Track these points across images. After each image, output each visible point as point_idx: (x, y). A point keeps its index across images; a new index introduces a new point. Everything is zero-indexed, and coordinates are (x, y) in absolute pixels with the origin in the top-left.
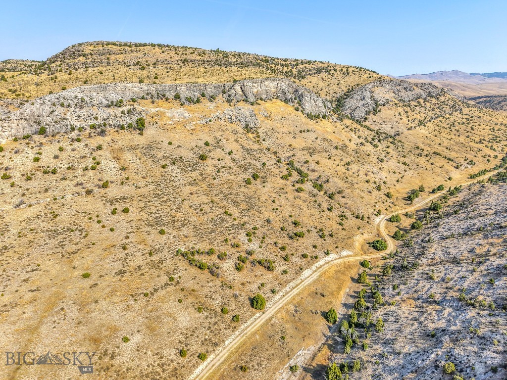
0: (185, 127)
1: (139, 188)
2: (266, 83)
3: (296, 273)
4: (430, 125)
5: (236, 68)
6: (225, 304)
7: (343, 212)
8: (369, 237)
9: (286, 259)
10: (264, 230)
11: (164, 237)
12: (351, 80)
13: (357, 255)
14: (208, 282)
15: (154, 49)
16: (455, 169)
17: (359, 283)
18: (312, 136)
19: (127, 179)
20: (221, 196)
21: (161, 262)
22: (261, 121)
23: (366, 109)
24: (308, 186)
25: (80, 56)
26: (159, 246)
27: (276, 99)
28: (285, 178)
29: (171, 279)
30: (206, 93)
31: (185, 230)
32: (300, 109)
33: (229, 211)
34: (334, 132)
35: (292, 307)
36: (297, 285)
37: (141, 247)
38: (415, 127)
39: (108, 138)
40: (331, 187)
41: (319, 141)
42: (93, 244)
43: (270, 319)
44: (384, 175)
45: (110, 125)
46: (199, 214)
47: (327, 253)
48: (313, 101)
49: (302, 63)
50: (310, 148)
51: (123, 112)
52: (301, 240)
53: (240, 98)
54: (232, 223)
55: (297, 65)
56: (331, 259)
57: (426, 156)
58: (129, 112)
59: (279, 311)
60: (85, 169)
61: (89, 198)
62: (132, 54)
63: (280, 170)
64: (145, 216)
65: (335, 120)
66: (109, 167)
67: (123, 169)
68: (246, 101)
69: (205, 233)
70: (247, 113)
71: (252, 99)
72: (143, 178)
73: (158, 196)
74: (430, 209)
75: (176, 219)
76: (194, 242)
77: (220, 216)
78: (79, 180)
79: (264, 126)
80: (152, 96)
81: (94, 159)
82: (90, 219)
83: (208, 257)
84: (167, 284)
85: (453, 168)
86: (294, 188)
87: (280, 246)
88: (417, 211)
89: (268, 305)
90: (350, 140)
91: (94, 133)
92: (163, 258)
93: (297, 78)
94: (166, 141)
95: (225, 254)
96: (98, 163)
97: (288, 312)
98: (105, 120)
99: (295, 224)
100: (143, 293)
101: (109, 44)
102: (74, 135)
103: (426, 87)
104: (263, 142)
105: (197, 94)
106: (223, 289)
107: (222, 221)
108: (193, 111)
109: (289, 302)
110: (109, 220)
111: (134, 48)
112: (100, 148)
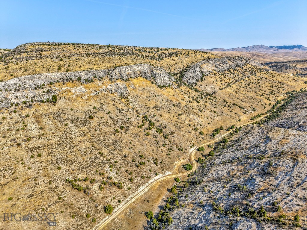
0: (82, 98)
1: (50, 140)
2: (134, 68)
3: (136, 189)
4: (234, 86)
5: (118, 57)
6: (89, 212)
7: (171, 147)
8: (183, 161)
9: (131, 180)
10: (121, 163)
11: (60, 171)
12: (189, 60)
13: (174, 174)
14: (82, 198)
15: (70, 46)
16: (244, 114)
17: (171, 192)
18: (160, 98)
19: (43, 134)
20: (99, 142)
21: (55, 187)
22: (130, 91)
23: (197, 78)
24: (153, 131)
25: (24, 52)
26: (56, 177)
27: (140, 76)
28: (140, 127)
29: (60, 198)
30: (97, 76)
31: (73, 166)
32: (154, 82)
33: (102, 152)
34: (174, 95)
35: (128, 211)
36: (135, 196)
37: (45, 178)
38: (225, 88)
39: (33, 109)
40: (167, 131)
41: (164, 102)
42: (17, 178)
43: (114, 219)
44: (201, 120)
45: (36, 101)
46: (83, 155)
47: (156, 174)
48: (161, 77)
49: (161, 50)
50: (158, 107)
51: (44, 92)
52: (143, 167)
53: (118, 77)
54: (102, 160)
55: (158, 51)
56: (158, 178)
57: (229, 106)
58: (48, 91)
59: (120, 214)
60: (18, 130)
61: (19, 148)
62: (56, 51)
63: (138, 121)
64: (50, 158)
65: (176, 87)
66: (33, 127)
67: (41, 128)
68: (122, 79)
69: (85, 167)
70: (122, 86)
71: (125, 78)
72: (53, 133)
73: (60, 145)
74: (221, 142)
75: (69, 159)
76: (77, 173)
77: (96, 155)
78: (13, 137)
79: (131, 94)
80: (64, 80)
81: (24, 123)
82: (18, 162)
83: (85, 183)
84: (57, 202)
85: (243, 113)
86: (145, 133)
87: (129, 172)
88: (215, 143)
89: (115, 210)
90: (183, 100)
91: (25, 106)
92: (57, 185)
93: (157, 60)
94: (69, 108)
95: (94, 180)
96: (26, 126)
97: (125, 214)
98: (32, 98)
99: (141, 157)
100: (41, 208)
101: (42, 44)
102: (12, 109)
103: (236, 61)
104: (131, 104)
105: (92, 76)
106: (89, 202)
107: (96, 158)
108: (88, 88)
109: (127, 208)
110: (28, 161)
111: (57, 47)
112: (28, 116)
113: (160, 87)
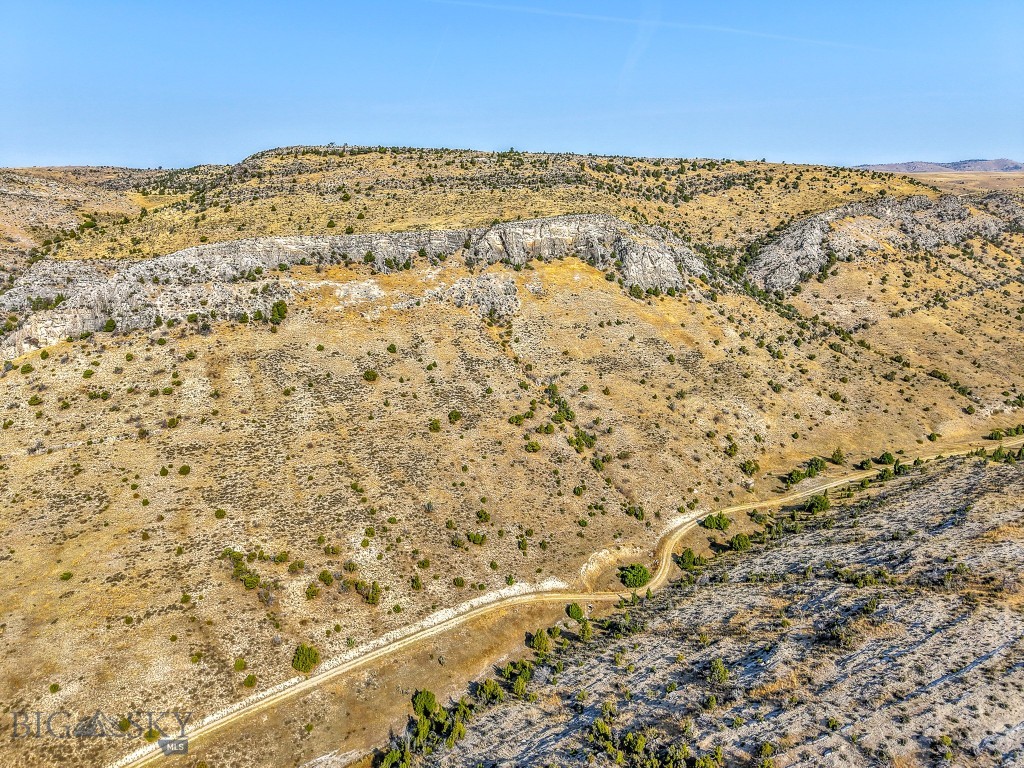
0: (363, 316)
1: (228, 430)
2: (553, 226)
3: (420, 613)
4: (965, 305)
5: (522, 191)
6: (247, 654)
7: (603, 499)
8: (627, 553)
9: (415, 584)
10: (407, 526)
11: (219, 523)
12: (793, 203)
13: (574, 591)
14: (244, 611)
15: (382, 158)
16: (963, 415)
17: (533, 647)
18: (624, 332)
19: (215, 413)
20: (364, 454)
21: (187, 567)
22: (524, 304)
23: (804, 269)
24: (557, 441)
25: (253, 176)
26: (202, 538)
27: (573, 256)
28: (516, 421)
29: (186, 599)
30: (428, 250)
31: (262, 515)
32: (618, 275)
33: (361, 484)
34: (683, 325)
35: (365, 675)
36: (406, 637)
37: (172, 537)
38: (913, 310)
39: (211, 339)
40: (609, 445)
41: (634, 346)
42: (106, 525)
43: (307, 692)
44: (762, 422)
45: (224, 315)
46: (302, 486)
47: (509, 581)
48: (647, 261)
49: (694, 166)
50: (608, 359)
51: (254, 291)
52: (475, 550)
53: (497, 256)
54: (353, 508)
55: (681, 171)
56: (512, 593)
57: (905, 380)
58: (265, 289)
59: (331, 681)
60: (154, 393)
61: (142, 443)
62: (338, 171)
63: (516, 403)
64: (210, 481)
65: (699, 297)
66: (194, 391)
67: (216, 395)
68: (506, 262)
69: (292, 523)
70: (500, 286)
71: (517, 260)
72: (243, 412)
73: (250, 447)
74: (801, 508)
75: (258, 491)
76: (264, 537)
77: (338, 492)
78: (135, 412)
79: (523, 310)
80: (322, 258)
81: (175, 375)
82: (125, 480)
83: (274, 567)
84: (173, 607)
85: (959, 412)
86: (525, 442)
87: (422, 557)
88: (785, 508)
89: (325, 665)
90: (716, 343)
91: (192, 329)
92: (195, 560)
93: (671, 200)
94: (314, 343)
95: (301, 565)
96: (179, 384)
97: (351, 683)
98: (217, 306)
99: (482, 517)
100: (126, 617)
101: (307, 153)
102: (156, 333)
103: (1008, 208)
104: (514, 345)
105: (412, 251)
106: (261, 627)
107: (337, 500)
108: (392, 285)
109: (364, 667)
110: (150, 483)
111: (348, 157)
112: (191, 356)
113: (635, 292)
